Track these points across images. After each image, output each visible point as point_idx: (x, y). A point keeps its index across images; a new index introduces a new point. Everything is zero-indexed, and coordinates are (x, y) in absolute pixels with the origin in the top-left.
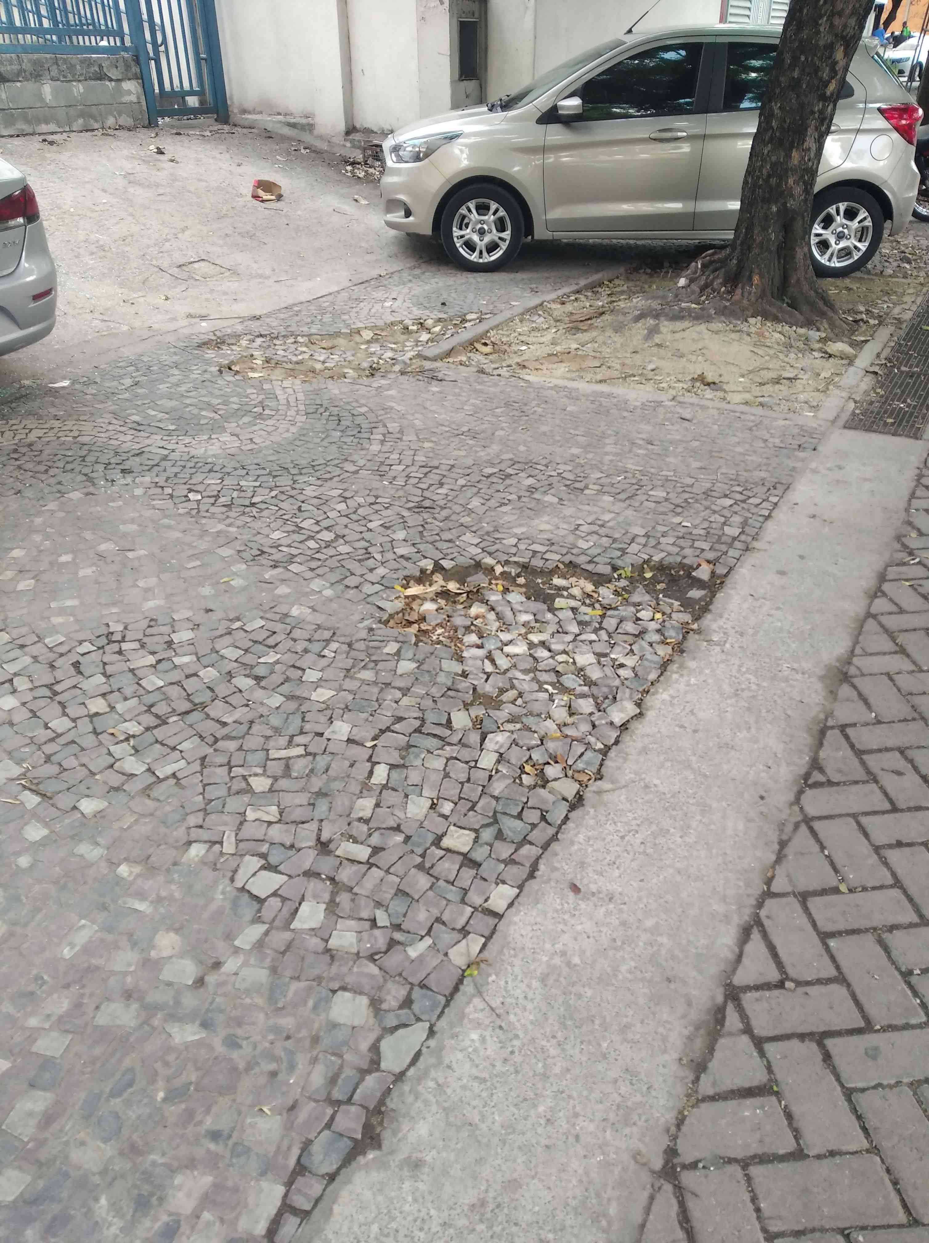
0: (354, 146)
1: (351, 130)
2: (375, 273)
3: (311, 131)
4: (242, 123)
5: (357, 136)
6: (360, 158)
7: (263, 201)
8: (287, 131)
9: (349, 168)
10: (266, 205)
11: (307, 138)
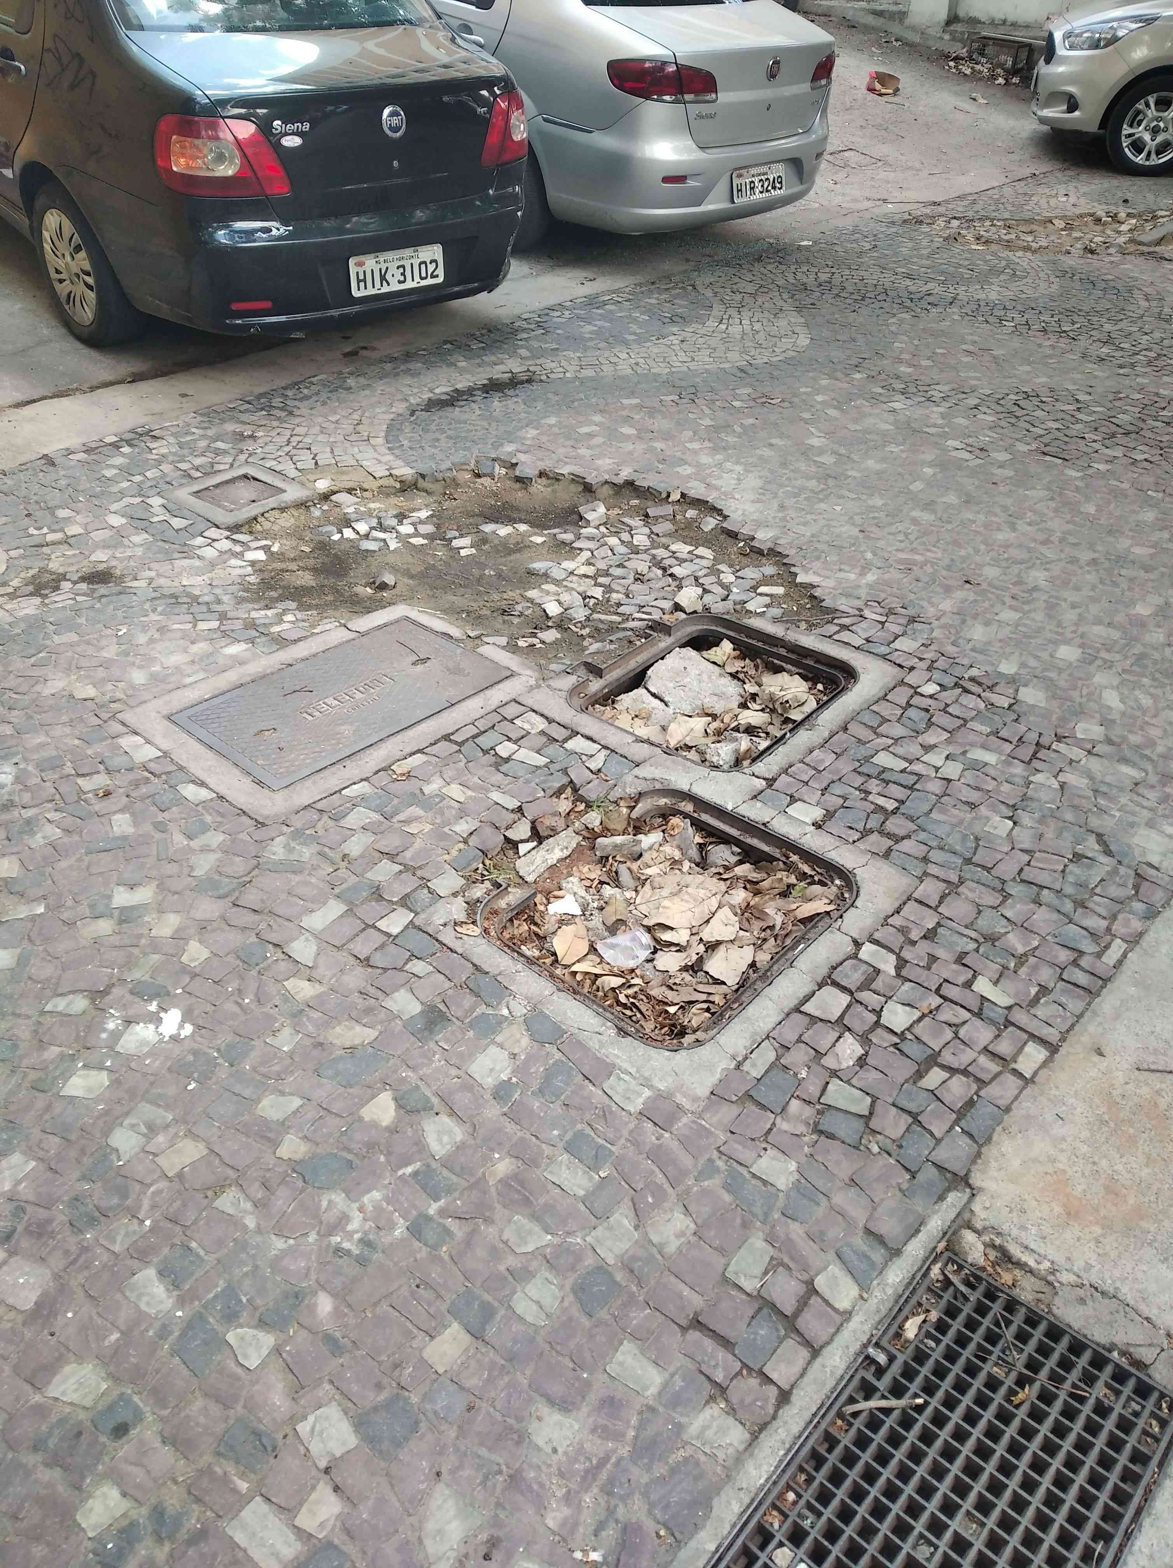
0: (953, 39)
1: (953, 19)
2: (1027, 172)
3: (901, 21)
4: (814, 10)
5: (958, 27)
6: (964, 52)
7: (881, 95)
8: (870, 20)
9: (952, 64)
10: (885, 98)
11: (896, 29)
